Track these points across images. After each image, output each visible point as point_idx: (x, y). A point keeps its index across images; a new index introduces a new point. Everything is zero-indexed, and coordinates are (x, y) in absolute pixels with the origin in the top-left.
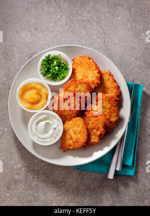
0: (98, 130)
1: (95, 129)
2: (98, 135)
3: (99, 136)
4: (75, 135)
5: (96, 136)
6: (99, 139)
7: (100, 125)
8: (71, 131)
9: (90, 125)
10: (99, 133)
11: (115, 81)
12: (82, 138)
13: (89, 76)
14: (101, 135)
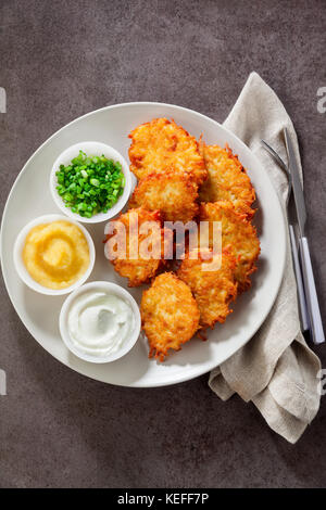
0: (220, 288)
1: (212, 287)
2: (224, 300)
3: (227, 301)
4: (171, 313)
5: (220, 302)
6: (229, 308)
7: (221, 276)
8: (158, 309)
9: (199, 282)
10: (223, 294)
11: (243, 170)
12: (186, 315)
13: (178, 165)
14: (230, 297)
